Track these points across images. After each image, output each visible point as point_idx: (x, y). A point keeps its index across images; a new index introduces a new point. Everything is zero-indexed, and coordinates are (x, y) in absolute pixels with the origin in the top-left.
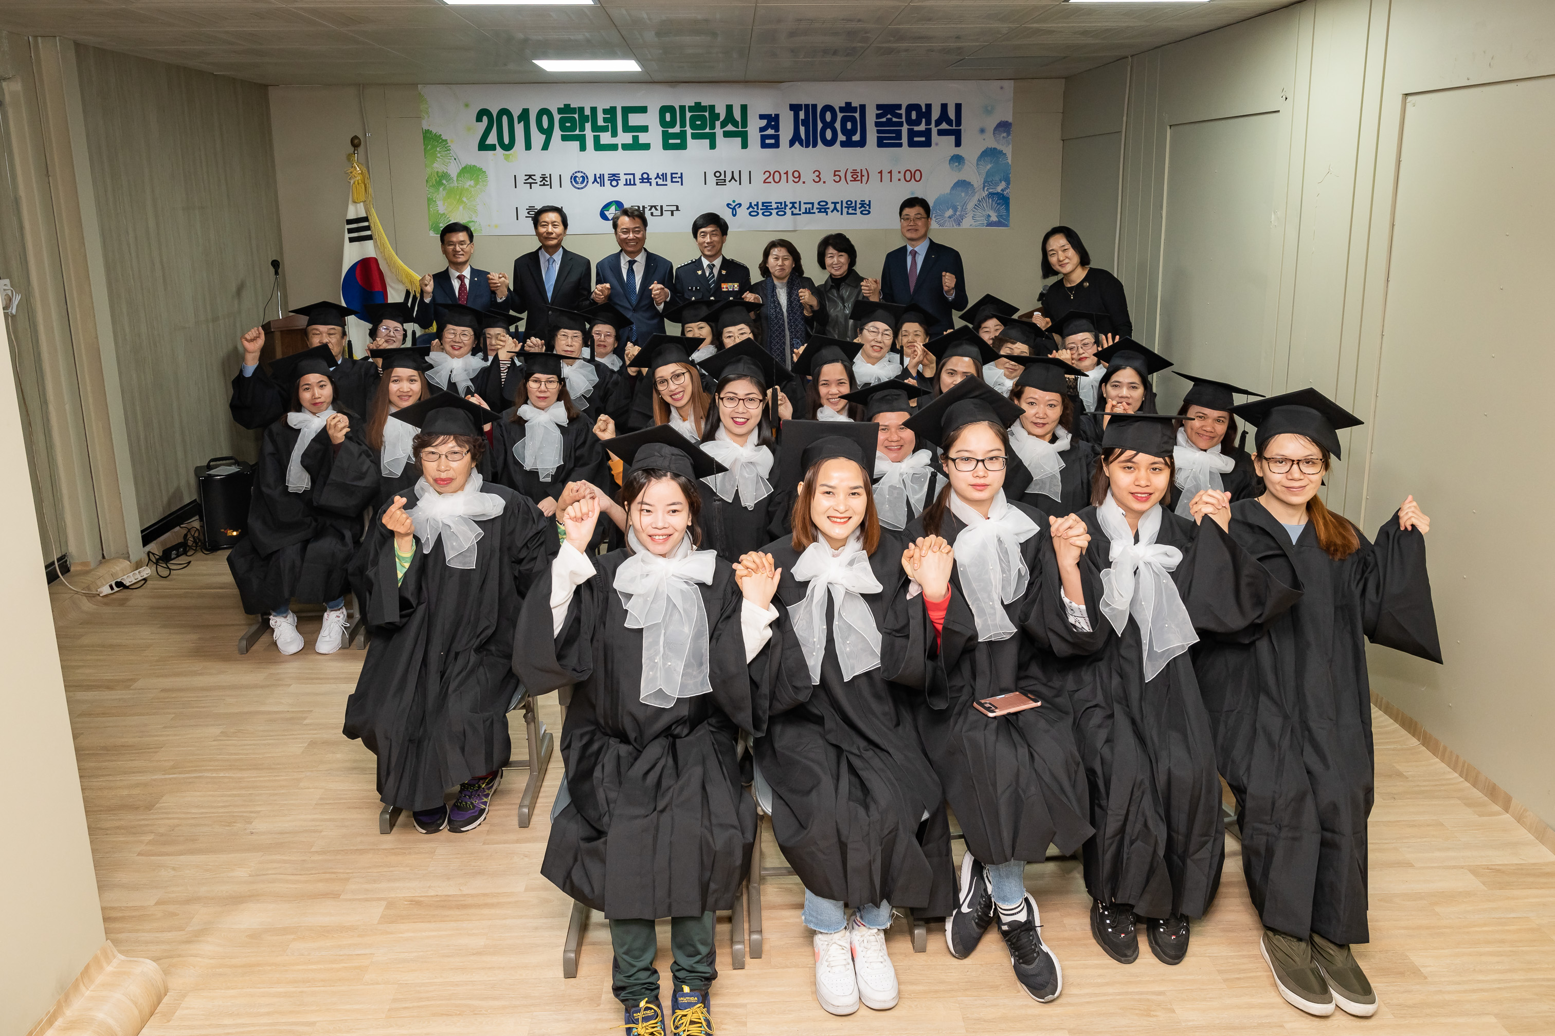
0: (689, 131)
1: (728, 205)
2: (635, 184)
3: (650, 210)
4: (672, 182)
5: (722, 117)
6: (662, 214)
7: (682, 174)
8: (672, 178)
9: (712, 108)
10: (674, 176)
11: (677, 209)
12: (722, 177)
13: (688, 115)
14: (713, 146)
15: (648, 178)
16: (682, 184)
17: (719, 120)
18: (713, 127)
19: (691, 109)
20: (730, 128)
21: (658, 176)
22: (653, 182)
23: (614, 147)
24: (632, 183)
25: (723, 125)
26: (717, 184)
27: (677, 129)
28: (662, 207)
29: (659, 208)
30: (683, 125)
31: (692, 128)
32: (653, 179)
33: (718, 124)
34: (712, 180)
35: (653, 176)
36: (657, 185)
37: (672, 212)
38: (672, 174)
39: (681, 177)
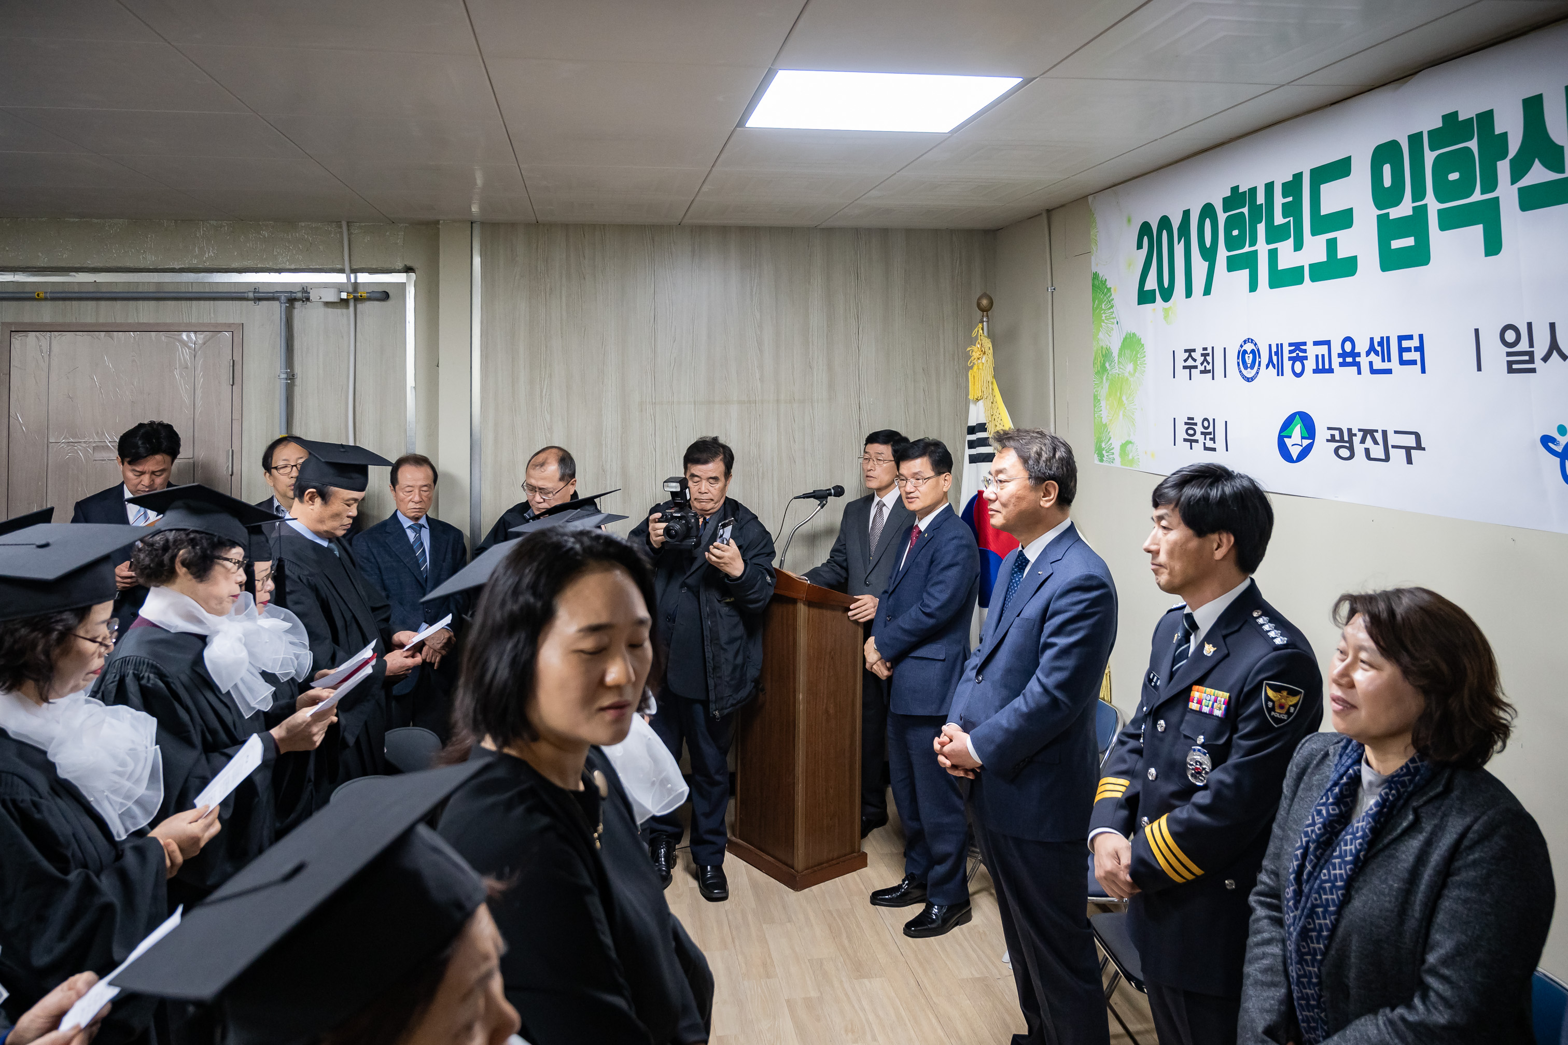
0: (1433, 205)
1: (1546, 440)
2: (1331, 371)
3: (1363, 441)
4: (1403, 362)
5: (1514, 146)
6: (1387, 459)
7: (1421, 336)
8: (1402, 350)
9: (1486, 118)
10: (1405, 344)
11: (1419, 447)
12: (1523, 346)
13: (1430, 157)
14: (1493, 245)
15: (1354, 354)
16: (1423, 371)
17: (1504, 155)
18: (1490, 183)
19: (1437, 139)
20: (1538, 174)
21: (1371, 349)
22: (1364, 361)
23: (1293, 277)
24: (1327, 367)
25: (1519, 170)
26: (1511, 370)
27: (1404, 209)
28: (1385, 433)
29: (1379, 436)
30: (1418, 194)
31: (1440, 198)
32: (1363, 354)
33: (1503, 168)
34: (1495, 354)
35: (1362, 346)
36: (1373, 371)
37: (1408, 450)
38: (1401, 338)
39: (1420, 349)
